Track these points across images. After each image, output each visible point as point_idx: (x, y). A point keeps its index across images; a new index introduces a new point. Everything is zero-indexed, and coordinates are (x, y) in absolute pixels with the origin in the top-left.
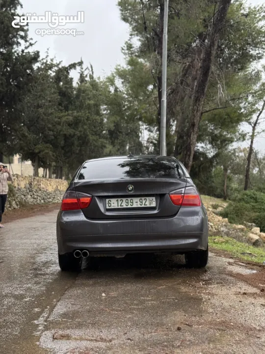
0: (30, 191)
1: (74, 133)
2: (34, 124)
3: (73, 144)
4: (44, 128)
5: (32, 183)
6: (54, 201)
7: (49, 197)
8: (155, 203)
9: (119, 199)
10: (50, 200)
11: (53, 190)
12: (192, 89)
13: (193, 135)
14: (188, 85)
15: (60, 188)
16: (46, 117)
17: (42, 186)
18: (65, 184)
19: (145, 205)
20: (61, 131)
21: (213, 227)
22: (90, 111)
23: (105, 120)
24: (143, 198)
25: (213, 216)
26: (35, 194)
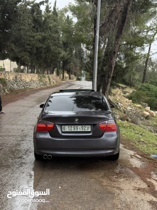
0: (16, 82)
1: (43, 46)
2: (18, 41)
3: (41, 52)
4: (24, 43)
5: (17, 77)
6: (30, 87)
7: (27, 85)
8: (90, 129)
9: (70, 126)
10: (28, 87)
11: (29, 80)
12: (115, 25)
13: (114, 59)
14: (112, 22)
15: (34, 79)
16: (26, 37)
17: (23, 78)
18: (36, 77)
19: (84, 130)
20: (35, 44)
21: (123, 106)
22: (51, 31)
23: (61, 35)
24: (84, 126)
25: (123, 98)
26: (19, 83)
